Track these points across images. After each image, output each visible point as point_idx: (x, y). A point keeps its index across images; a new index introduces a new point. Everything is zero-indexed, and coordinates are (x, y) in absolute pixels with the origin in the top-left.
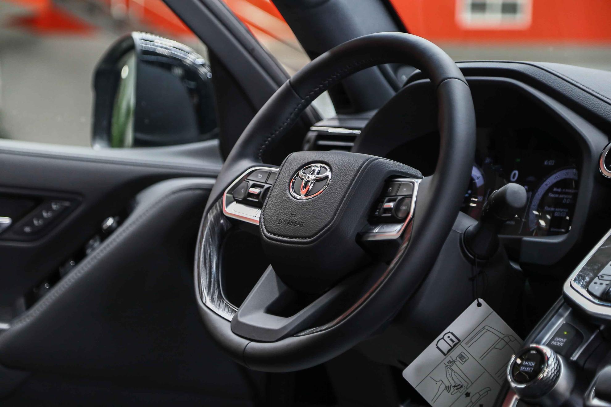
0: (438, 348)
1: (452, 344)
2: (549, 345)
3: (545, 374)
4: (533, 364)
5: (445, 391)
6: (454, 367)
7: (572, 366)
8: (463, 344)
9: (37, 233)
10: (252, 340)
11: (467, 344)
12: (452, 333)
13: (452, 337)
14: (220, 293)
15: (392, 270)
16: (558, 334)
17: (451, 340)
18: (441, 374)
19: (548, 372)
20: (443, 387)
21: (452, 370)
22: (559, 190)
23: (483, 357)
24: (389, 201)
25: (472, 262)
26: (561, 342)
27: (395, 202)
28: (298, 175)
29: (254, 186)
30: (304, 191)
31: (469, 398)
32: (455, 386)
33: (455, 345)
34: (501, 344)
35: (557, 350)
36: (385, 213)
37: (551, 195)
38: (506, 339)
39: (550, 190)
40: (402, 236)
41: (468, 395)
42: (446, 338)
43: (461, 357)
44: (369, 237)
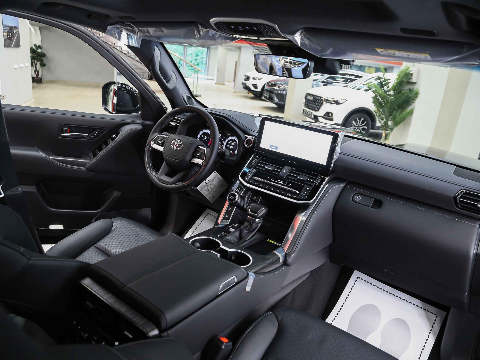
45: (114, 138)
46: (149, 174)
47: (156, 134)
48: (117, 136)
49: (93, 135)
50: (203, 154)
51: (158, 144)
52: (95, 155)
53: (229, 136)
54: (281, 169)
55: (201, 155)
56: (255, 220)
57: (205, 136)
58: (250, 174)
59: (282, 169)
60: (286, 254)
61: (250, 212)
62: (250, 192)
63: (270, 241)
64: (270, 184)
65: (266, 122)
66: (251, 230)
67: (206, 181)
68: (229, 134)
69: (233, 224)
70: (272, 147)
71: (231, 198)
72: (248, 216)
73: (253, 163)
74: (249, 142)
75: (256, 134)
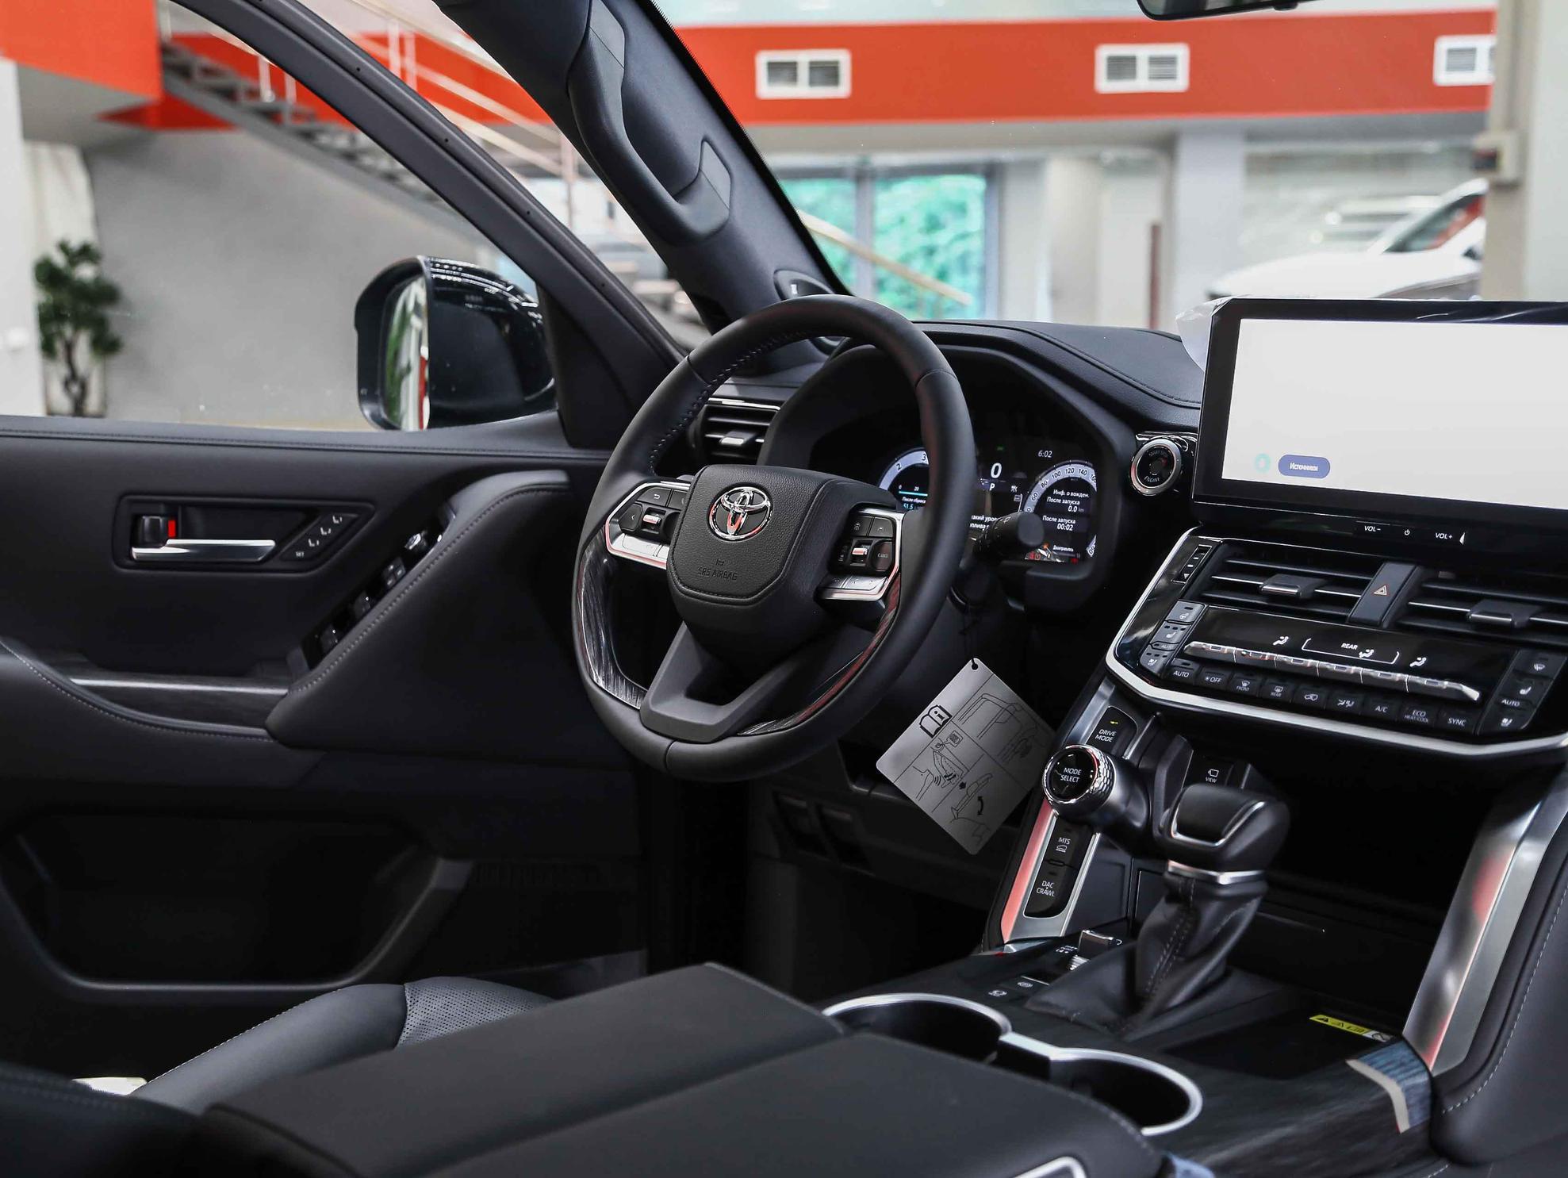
0: (922, 727)
1: (941, 722)
2: (1092, 742)
3: (1096, 785)
4: (1078, 772)
5: (934, 784)
6: (945, 752)
7: (1127, 769)
8: (955, 720)
9: (314, 558)
10: (675, 739)
11: (960, 719)
12: (940, 707)
13: (941, 712)
14: (616, 669)
15: (876, 647)
16: (1104, 724)
17: (939, 716)
18: (928, 762)
19: (1099, 783)
20: (930, 778)
21: (942, 756)
22: (1062, 493)
23: (980, 736)
24: (859, 545)
25: (963, 610)
26: (1108, 736)
27: (869, 547)
28: (720, 502)
29: (650, 512)
30: (732, 529)
31: (964, 790)
32: (945, 777)
33: (944, 723)
34: (1006, 715)
35: (1105, 748)
36: (853, 562)
37: (1050, 499)
38: (1011, 709)
39: (1049, 492)
40: (885, 598)
41: (963, 786)
42: (932, 713)
43: (953, 737)
44: (832, 593)
45: (420, 553)
46: (601, 699)
47: (631, 480)
48: (431, 541)
49: (303, 546)
50: (888, 545)
51: (642, 532)
52: (315, 655)
53: (1047, 466)
54: (1361, 586)
55: (876, 550)
56: (1213, 881)
57: (917, 489)
58: (1169, 636)
59: (1368, 581)
60: (1433, 1082)
61: (1179, 836)
62: (1179, 744)
63: (1332, 1022)
64: (1296, 671)
65: (1246, 325)
66: (1195, 946)
67: (928, 719)
68: (1048, 454)
69: (1088, 932)
70: (1293, 466)
71: (1064, 778)
72: (1173, 864)
73: (1186, 575)
74: (1156, 460)
75: (1193, 419)
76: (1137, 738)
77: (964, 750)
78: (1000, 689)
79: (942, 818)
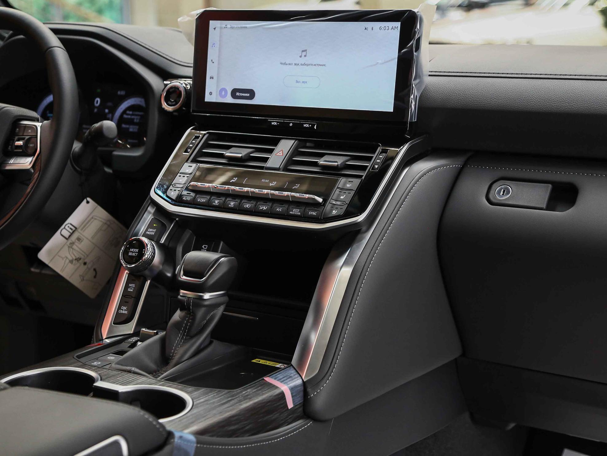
0: (62, 235)
1: (71, 231)
2: (145, 235)
3: (146, 256)
4: (137, 250)
5: (70, 264)
6: (74, 247)
7: (162, 247)
8: (79, 230)
11: (82, 230)
12: (71, 224)
13: (71, 226)
15: (29, 193)
16: (150, 226)
17: (71, 229)
18: (65, 253)
19: (147, 255)
20: (68, 261)
21: (73, 249)
22: (131, 113)
23: (93, 238)
24: (18, 140)
25: (80, 173)
26: (152, 232)
27: (24, 141)
31: (86, 266)
32: (76, 259)
33: (73, 232)
34: (105, 227)
35: (150, 238)
36: (16, 149)
37: (125, 116)
38: (108, 223)
39: (124, 112)
40: (33, 167)
41: (85, 264)
42: (67, 227)
43: (79, 239)
44: (5, 167)
50: (33, 140)
53: (122, 99)
54: (271, 151)
55: (27, 142)
56: (201, 298)
58: (180, 180)
59: (275, 149)
60: (304, 383)
61: (184, 277)
62: (188, 234)
63: (262, 362)
64: (240, 194)
65: (213, 24)
66: (194, 331)
67: (65, 230)
68: (123, 93)
69: (144, 329)
70: (238, 94)
71: (130, 254)
72: (182, 291)
73: (189, 150)
74: (173, 93)
75: (190, 72)
76: (167, 232)
77: (84, 246)
78: (102, 213)
79: (75, 281)
